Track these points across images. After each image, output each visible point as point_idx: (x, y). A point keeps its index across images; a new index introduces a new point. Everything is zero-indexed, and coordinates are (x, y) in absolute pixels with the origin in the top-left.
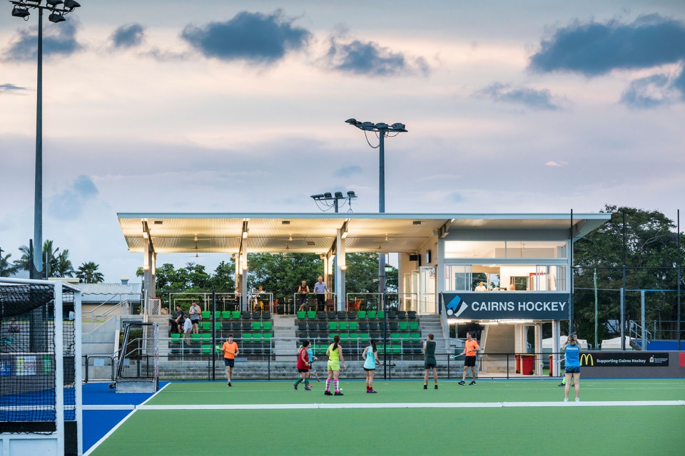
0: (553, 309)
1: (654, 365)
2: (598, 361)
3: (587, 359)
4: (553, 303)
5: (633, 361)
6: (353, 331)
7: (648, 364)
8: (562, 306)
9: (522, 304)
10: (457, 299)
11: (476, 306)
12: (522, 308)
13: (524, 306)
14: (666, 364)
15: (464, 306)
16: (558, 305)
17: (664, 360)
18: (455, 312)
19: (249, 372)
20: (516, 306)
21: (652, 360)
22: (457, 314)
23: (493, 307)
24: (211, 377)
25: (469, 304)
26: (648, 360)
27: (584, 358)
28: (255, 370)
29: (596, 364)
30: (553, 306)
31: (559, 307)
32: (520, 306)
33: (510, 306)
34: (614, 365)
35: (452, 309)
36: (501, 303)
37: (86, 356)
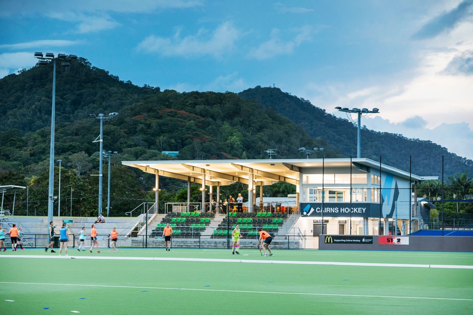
0: (359, 212)
1: (365, 243)
2: (335, 240)
3: (329, 239)
4: (359, 208)
5: (354, 240)
6: (249, 223)
7: (362, 242)
8: (364, 210)
9: (342, 209)
10: (309, 206)
11: (318, 210)
12: (342, 211)
13: (343, 210)
14: (371, 243)
15: (312, 210)
16: (362, 209)
17: (371, 240)
18: (307, 213)
19: (182, 244)
20: (339, 210)
21: (363, 240)
22: (309, 214)
23: (327, 210)
24: (145, 246)
25: (315, 209)
26: (361, 240)
27: (327, 238)
28: (185, 243)
29: (334, 242)
30: (359, 210)
31: (362, 211)
32: (341, 210)
33: (336, 210)
34: (343, 242)
35: (306, 211)
36: (331, 208)
37: (74, 235)
